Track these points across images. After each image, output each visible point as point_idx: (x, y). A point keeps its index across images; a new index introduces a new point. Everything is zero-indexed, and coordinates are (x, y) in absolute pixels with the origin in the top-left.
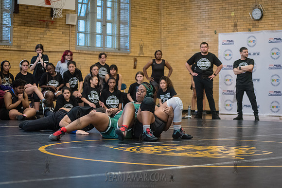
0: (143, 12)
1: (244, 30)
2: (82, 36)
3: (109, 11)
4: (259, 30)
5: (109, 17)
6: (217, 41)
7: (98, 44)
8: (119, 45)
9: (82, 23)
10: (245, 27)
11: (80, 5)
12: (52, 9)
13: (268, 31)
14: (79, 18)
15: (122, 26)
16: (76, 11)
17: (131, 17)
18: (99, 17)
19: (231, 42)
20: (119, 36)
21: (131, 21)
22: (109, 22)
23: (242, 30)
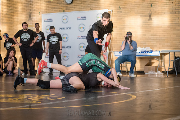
1: (60, 11)
4: (70, 11)
6: (40, 19)
10: (60, 9)
13: (76, 12)
23: (59, 11)
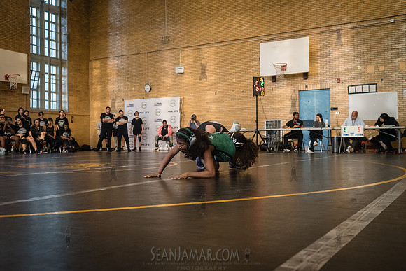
0: (77, 87)
2: (35, 101)
3: (54, 86)
4: (149, 98)
5: (54, 90)
6: (124, 105)
7: (47, 107)
8: (61, 107)
9: (35, 93)
10: (141, 96)
11: (32, 82)
13: (154, 98)
14: (33, 90)
15: (63, 96)
16: (29, 85)
17: (69, 90)
18: (47, 89)
19: (132, 105)
20: (61, 102)
21: (69, 93)
22: (54, 93)
23: (139, 98)
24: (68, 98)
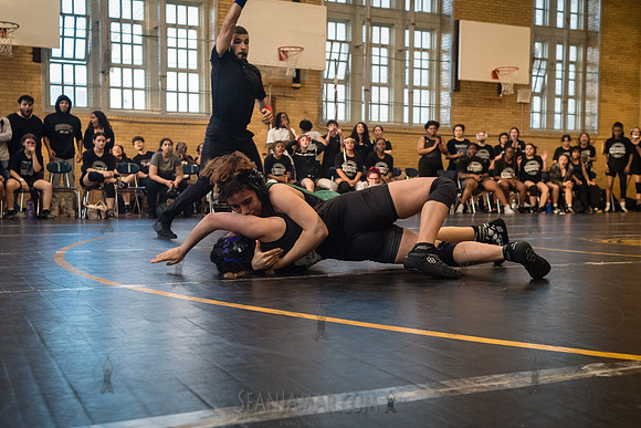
0: (616, 83)
2: (536, 116)
3: (571, 84)
5: (571, 92)
7: (557, 126)
8: (584, 125)
9: (536, 100)
11: (534, 79)
12: (500, 84)
14: (534, 94)
15: (588, 102)
16: (529, 86)
17: (600, 91)
18: (558, 91)
20: (584, 114)
21: (600, 96)
22: (571, 97)
24: (599, 106)
